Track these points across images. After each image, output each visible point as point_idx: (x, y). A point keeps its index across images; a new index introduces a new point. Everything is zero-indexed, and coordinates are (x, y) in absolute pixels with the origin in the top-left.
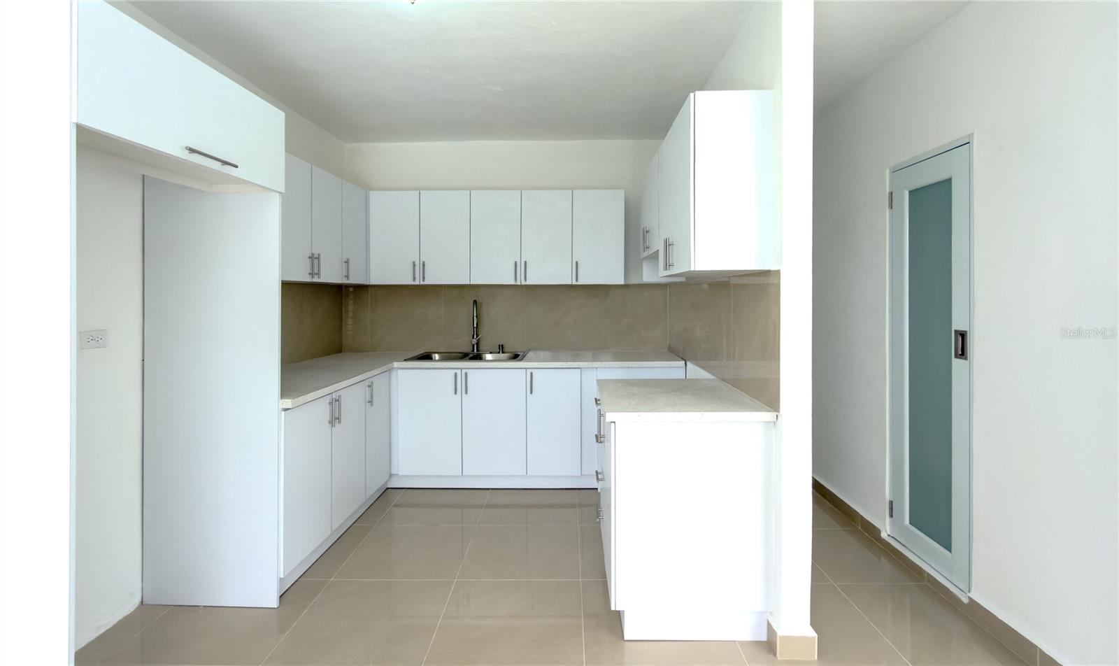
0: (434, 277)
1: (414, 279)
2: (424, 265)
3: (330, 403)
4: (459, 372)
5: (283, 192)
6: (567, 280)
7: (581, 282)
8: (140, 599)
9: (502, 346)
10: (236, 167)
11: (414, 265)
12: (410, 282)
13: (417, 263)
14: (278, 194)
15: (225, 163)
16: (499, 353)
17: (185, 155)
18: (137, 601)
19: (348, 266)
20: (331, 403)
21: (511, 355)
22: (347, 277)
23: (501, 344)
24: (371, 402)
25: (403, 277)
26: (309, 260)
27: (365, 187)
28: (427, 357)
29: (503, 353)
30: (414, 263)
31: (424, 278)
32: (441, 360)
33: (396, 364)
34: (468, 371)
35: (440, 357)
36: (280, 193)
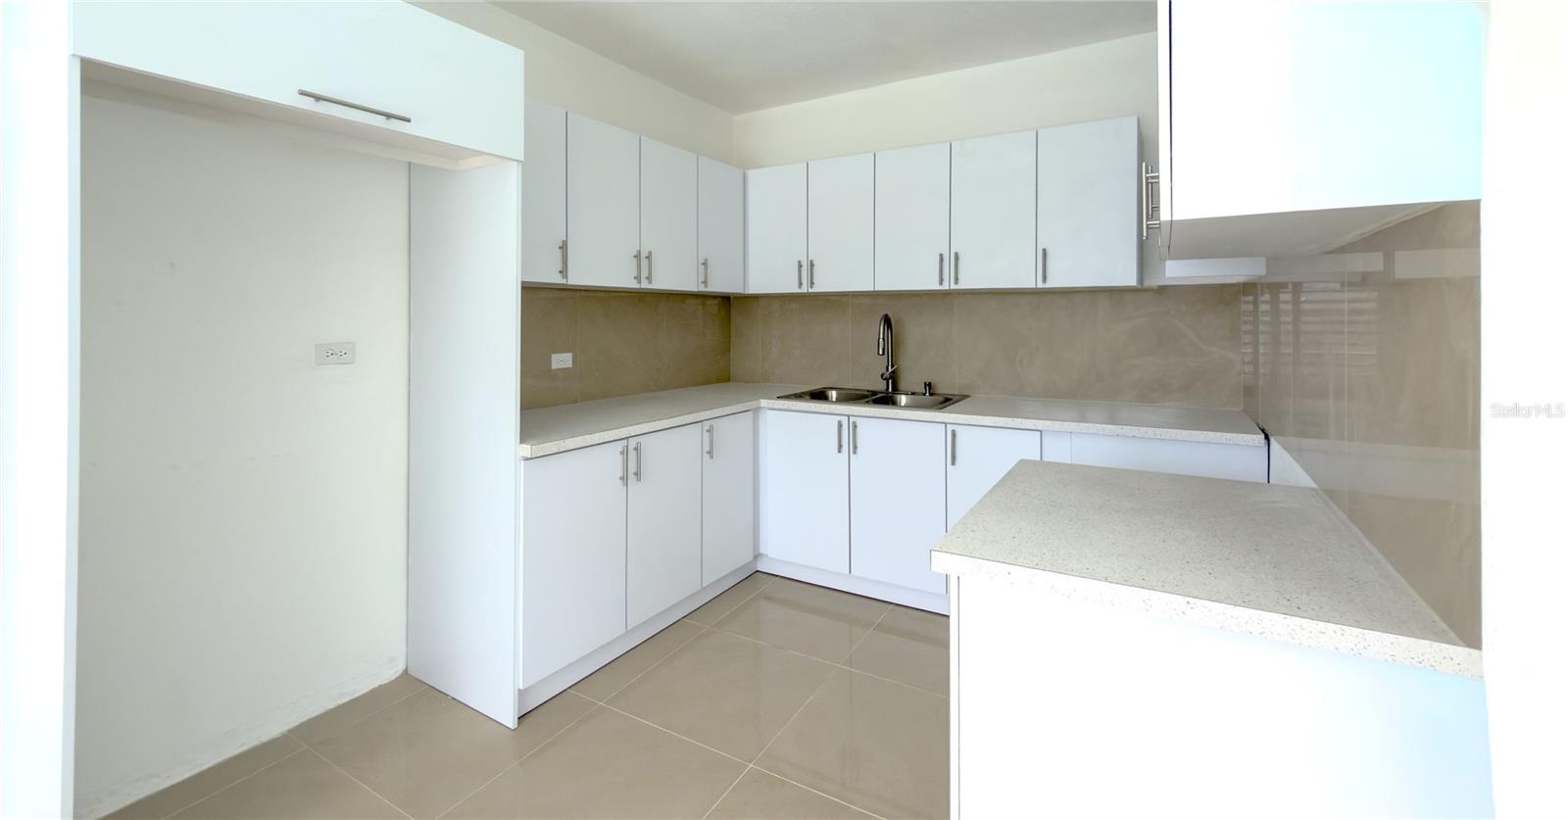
0: (827, 282)
1: (801, 284)
2: (812, 265)
3: (622, 453)
4: (844, 420)
5: (522, 159)
6: (1027, 280)
7: (1051, 284)
8: (404, 667)
9: (930, 384)
10: (409, 121)
11: (800, 266)
12: (795, 289)
13: (804, 264)
14: (515, 163)
15: (389, 116)
16: (924, 394)
17: (307, 104)
18: (400, 668)
19: (706, 268)
20: (625, 452)
21: (941, 399)
22: (705, 283)
23: (928, 381)
24: (710, 453)
25: (785, 282)
26: (635, 260)
27: (743, 164)
28: (820, 396)
29: (931, 394)
30: (799, 262)
31: (812, 283)
32: (841, 400)
33: (764, 403)
34: (859, 421)
35: (838, 394)
36: (517, 161)
